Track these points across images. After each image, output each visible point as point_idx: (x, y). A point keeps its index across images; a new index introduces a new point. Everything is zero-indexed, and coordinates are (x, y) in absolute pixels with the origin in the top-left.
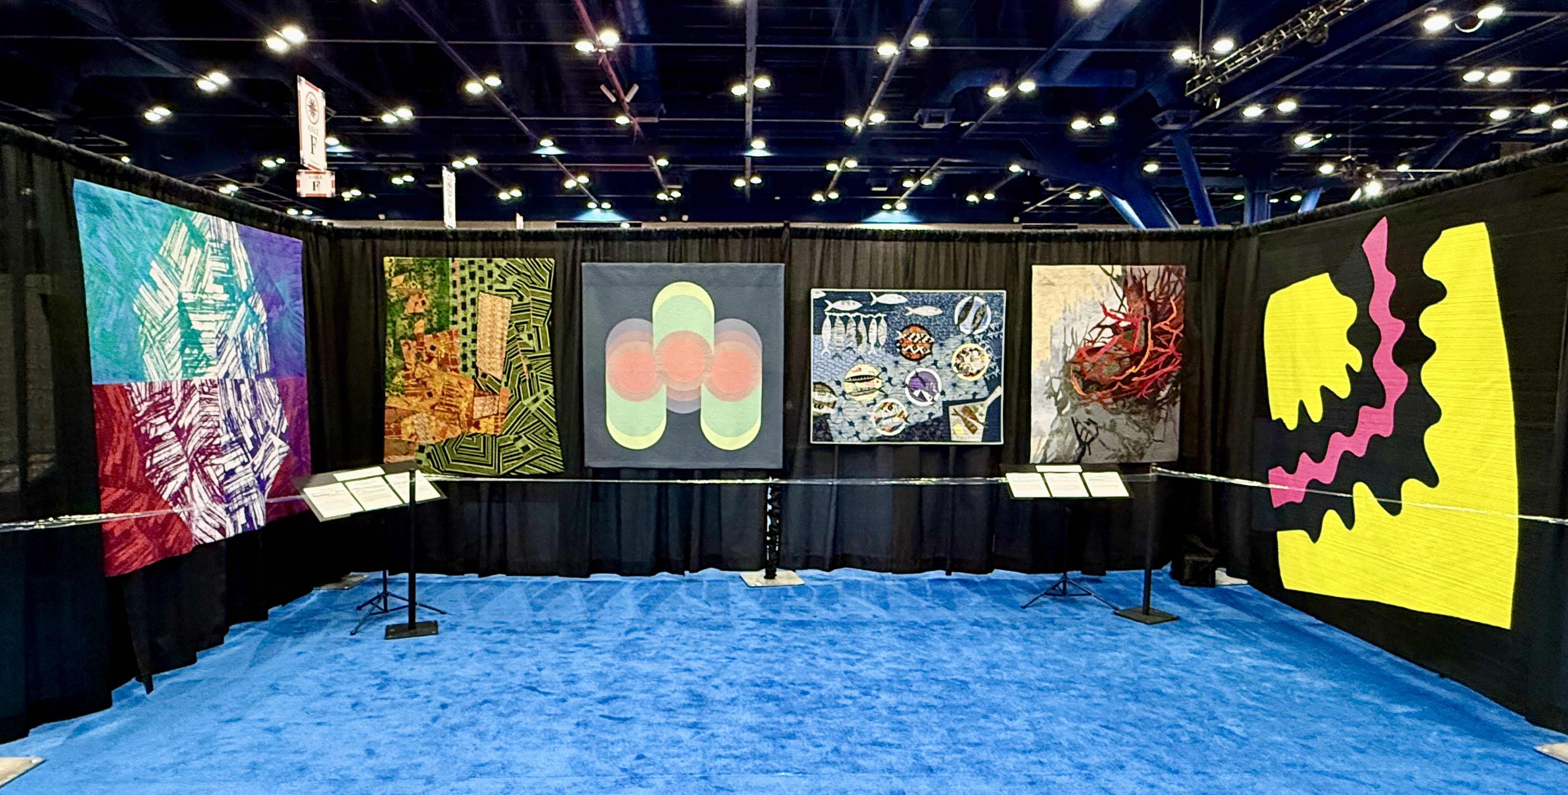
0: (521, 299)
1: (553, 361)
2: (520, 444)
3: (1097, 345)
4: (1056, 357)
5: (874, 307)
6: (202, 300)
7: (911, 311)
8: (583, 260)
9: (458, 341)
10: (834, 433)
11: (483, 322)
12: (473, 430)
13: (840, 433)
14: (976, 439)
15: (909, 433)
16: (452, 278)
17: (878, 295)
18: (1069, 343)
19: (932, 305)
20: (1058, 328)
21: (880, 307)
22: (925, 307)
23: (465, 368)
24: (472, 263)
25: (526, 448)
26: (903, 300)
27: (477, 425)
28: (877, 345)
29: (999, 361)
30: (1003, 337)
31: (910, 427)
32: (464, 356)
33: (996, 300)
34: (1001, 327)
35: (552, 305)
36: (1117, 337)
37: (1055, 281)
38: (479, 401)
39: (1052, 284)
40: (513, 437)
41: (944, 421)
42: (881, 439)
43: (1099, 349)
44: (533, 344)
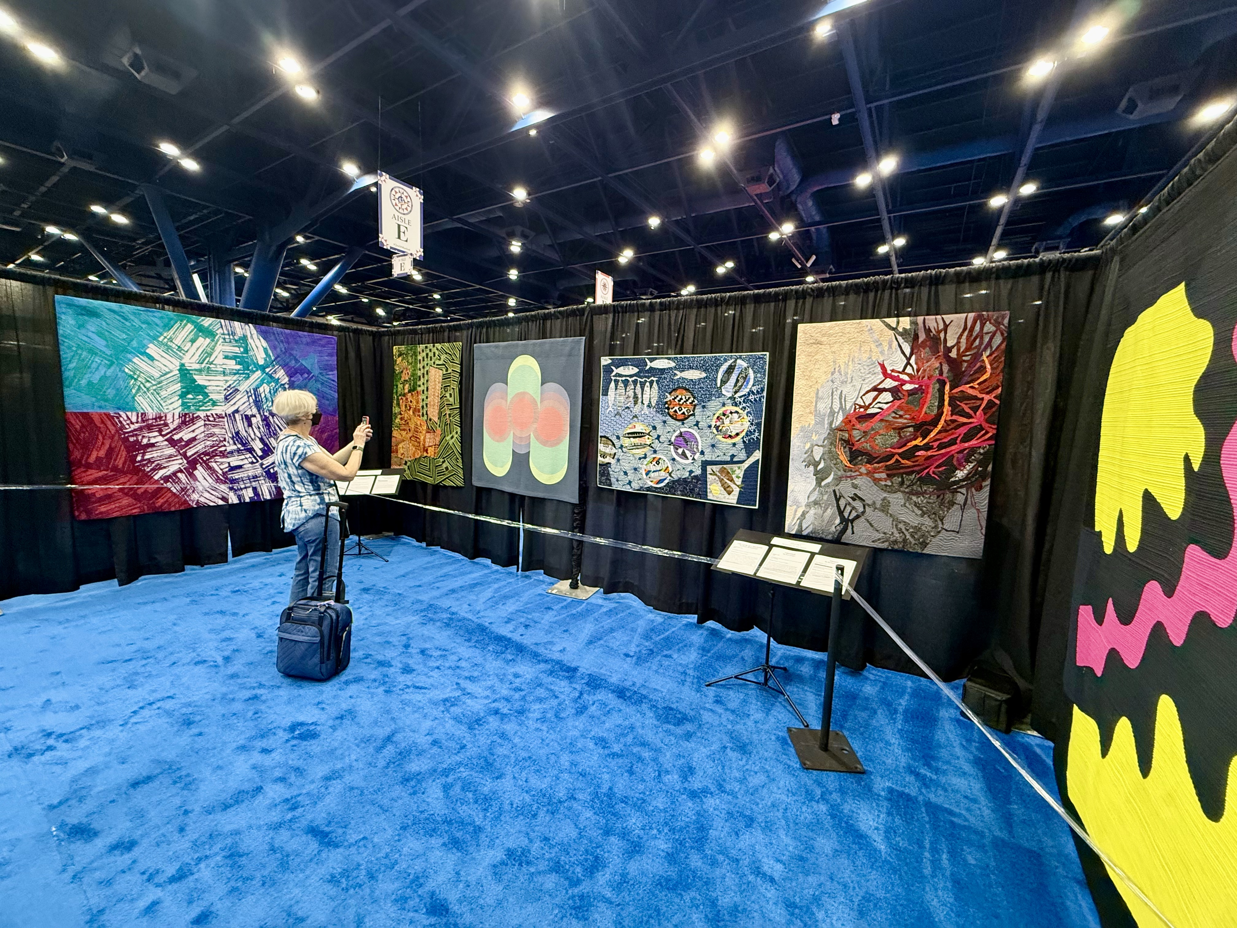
0: (447, 370)
1: (461, 412)
2: (444, 465)
3: (870, 411)
4: (822, 423)
5: (647, 371)
6: (209, 368)
7: (679, 375)
8: (475, 343)
9: (421, 397)
10: (613, 480)
11: (431, 385)
12: (425, 454)
13: (618, 481)
14: (732, 500)
15: (673, 486)
16: (419, 357)
17: (651, 360)
18: (836, 407)
19: (697, 368)
20: (825, 392)
21: (653, 371)
22: (691, 371)
23: (423, 415)
24: (426, 347)
25: (447, 468)
26: (672, 364)
27: (427, 451)
28: (649, 406)
29: (758, 425)
30: (764, 400)
31: (674, 482)
32: (423, 407)
33: (759, 363)
34: (762, 390)
35: (461, 374)
36: (898, 403)
37: (824, 339)
38: (428, 435)
39: (820, 343)
40: (442, 460)
41: (702, 479)
42: (649, 489)
43: (873, 415)
44: (452, 400)
